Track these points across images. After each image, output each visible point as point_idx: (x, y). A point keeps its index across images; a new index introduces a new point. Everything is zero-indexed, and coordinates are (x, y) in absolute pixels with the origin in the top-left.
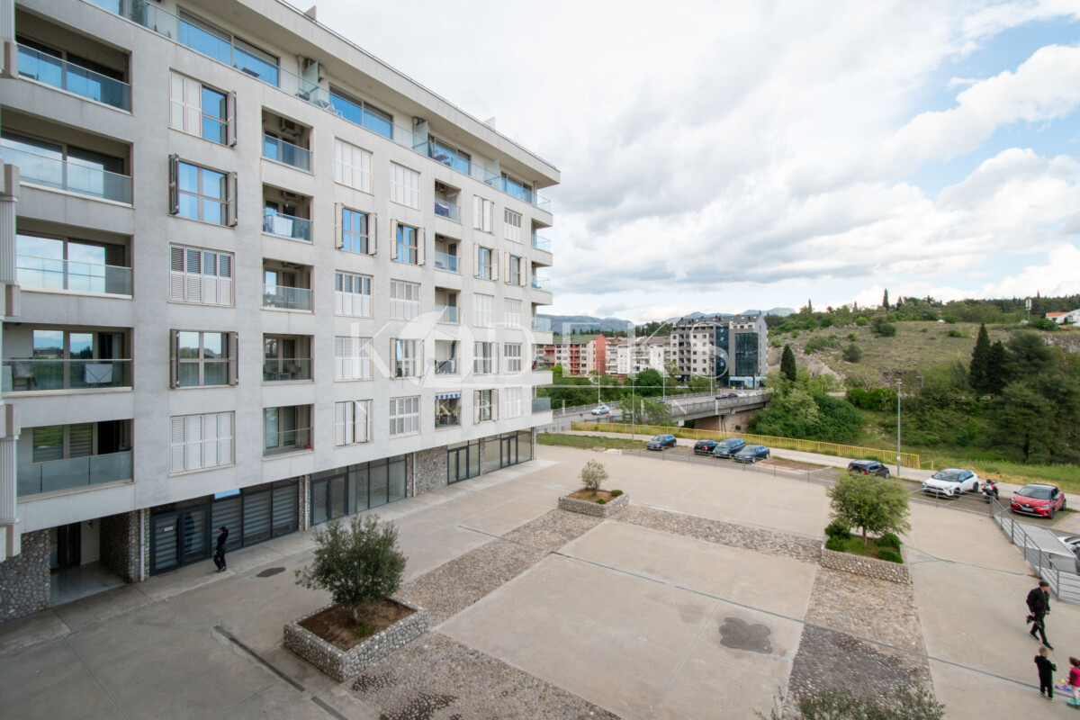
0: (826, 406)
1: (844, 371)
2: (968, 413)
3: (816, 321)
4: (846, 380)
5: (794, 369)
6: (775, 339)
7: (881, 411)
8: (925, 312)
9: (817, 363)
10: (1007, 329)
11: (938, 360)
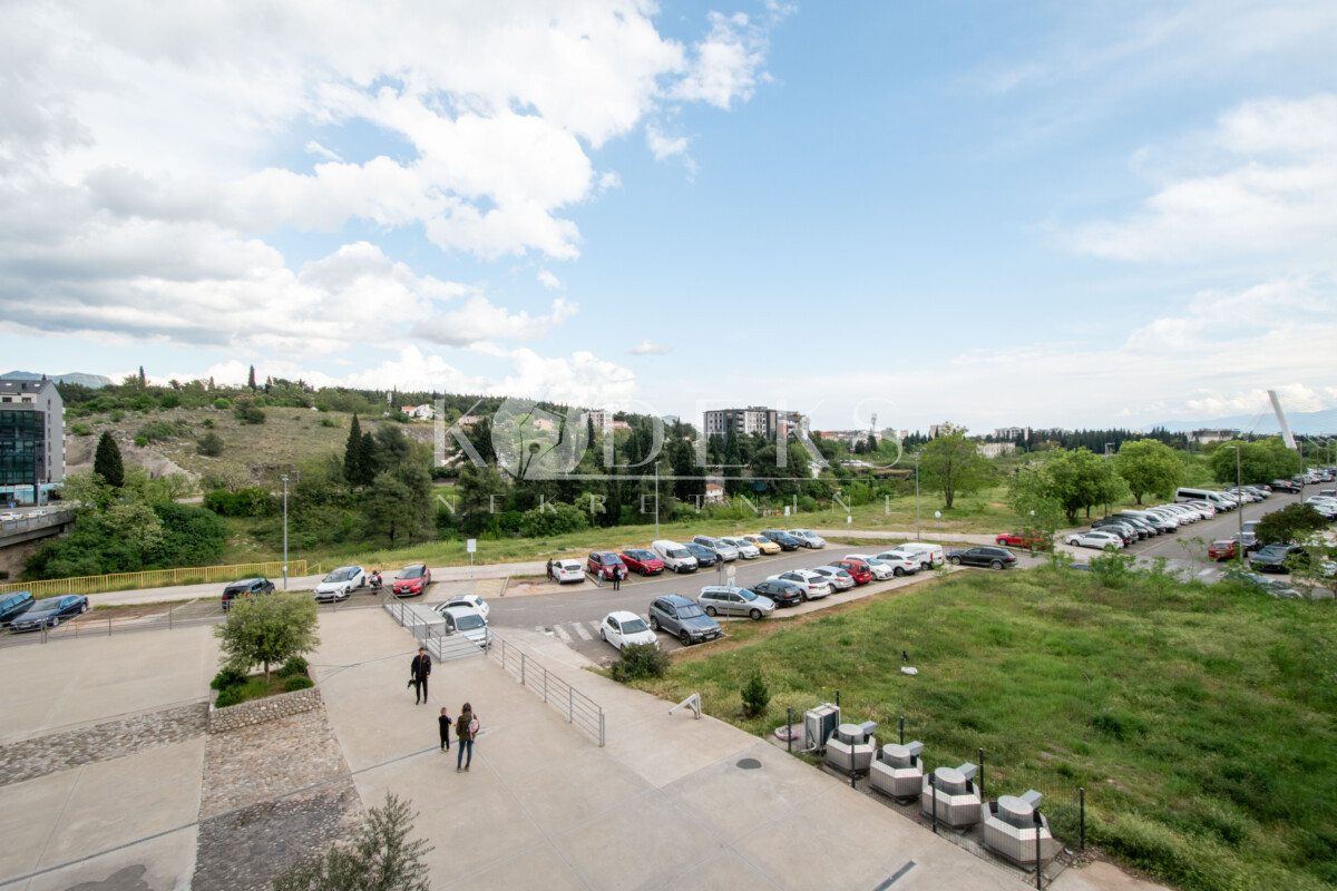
0: (173, 518)
1: (199, 468)
2: (344, 506)
3: (151, 398)
4: (203, 480)
5: (120, 468)
6: (78, 422)
7: (252, 515)
8: (297, 398)
9: (157, 458)
10: (373, 420)
11: (312, 451)
